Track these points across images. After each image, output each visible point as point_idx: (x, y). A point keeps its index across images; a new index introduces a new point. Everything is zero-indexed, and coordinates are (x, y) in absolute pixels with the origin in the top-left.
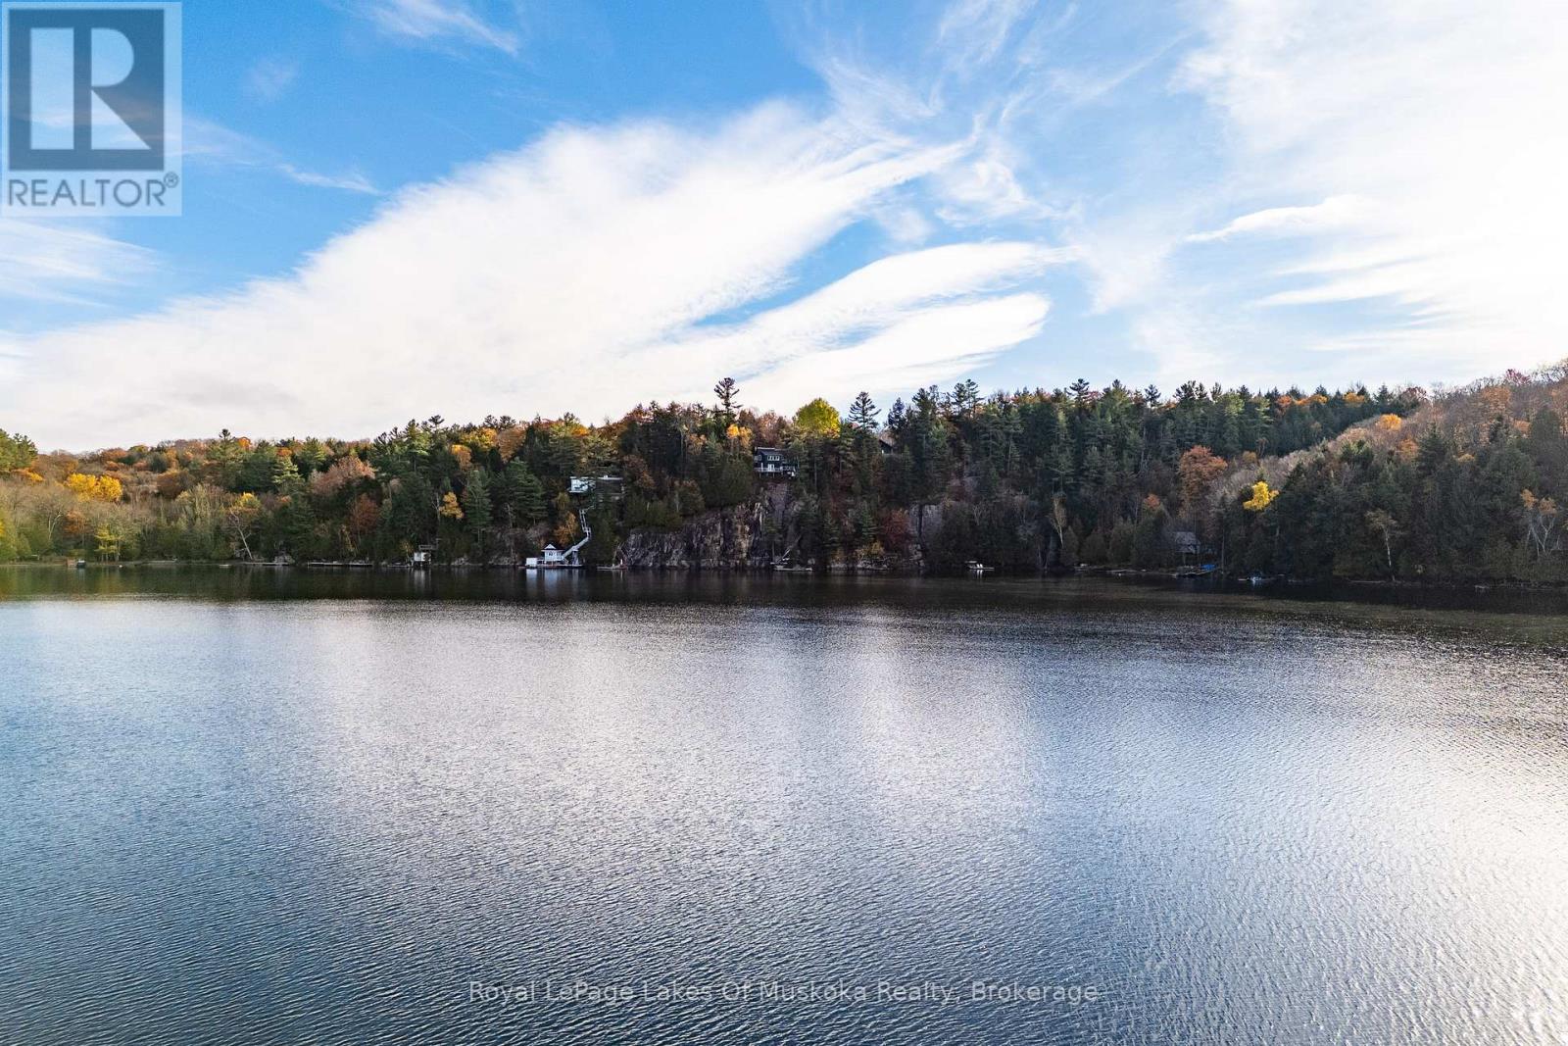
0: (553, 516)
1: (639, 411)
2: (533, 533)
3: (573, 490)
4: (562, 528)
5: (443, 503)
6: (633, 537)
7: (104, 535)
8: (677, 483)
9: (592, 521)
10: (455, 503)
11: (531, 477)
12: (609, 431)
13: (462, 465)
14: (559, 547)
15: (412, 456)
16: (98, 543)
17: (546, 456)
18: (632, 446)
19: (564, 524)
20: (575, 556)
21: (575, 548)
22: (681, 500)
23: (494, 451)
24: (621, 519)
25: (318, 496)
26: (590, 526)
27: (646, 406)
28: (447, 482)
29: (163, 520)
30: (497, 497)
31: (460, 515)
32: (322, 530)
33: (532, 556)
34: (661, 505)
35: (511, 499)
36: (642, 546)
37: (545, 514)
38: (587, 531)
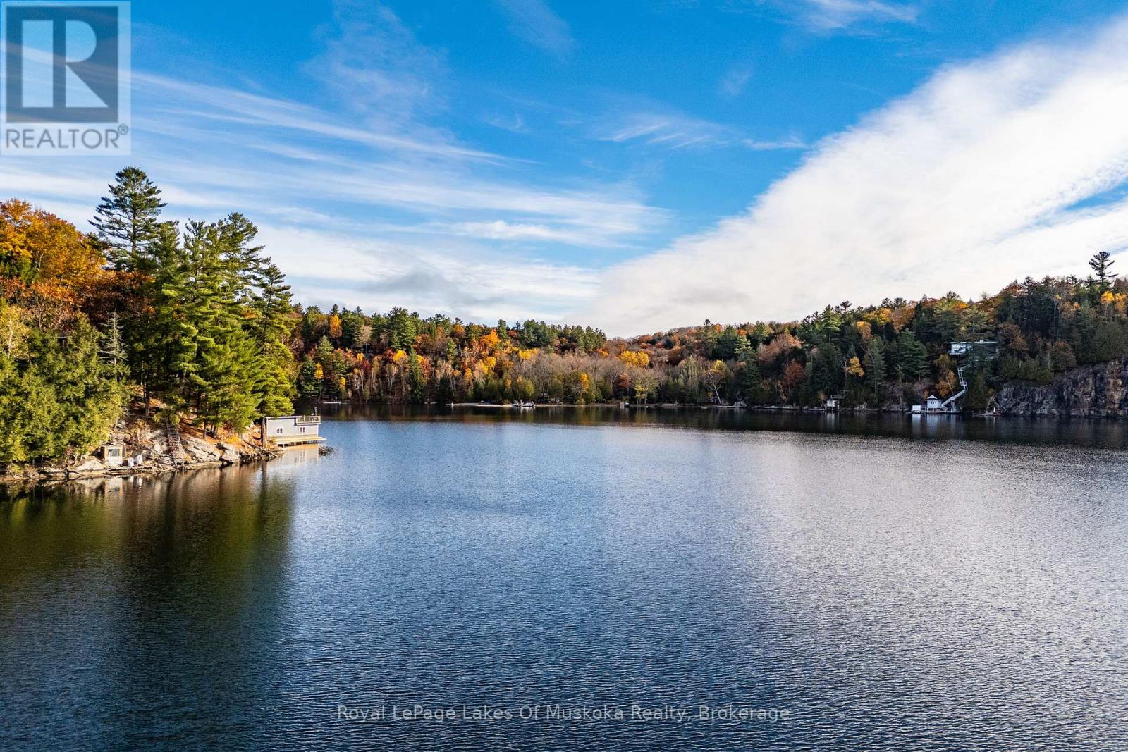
0: (935, 373)
1: (1014, 286)
2: (918, 387)
3: (953, 352)
4: (942, 383)
5: (849, 365)
6: (1005, 390)
7: (639, 388)
8: (1049, 344)
9: (969, 377)
10: (858, 365)
11: (918, 343)
12: (986, 303)
13: (864, 336)
14: (939, 397)
15: (828, 331)
16: (636, 392)
17: (930, 327)
18: (1006, 315)
19: (944, 379)
20: (953, 404)
21: (953, 398)
22: (1053, 359)
23: (889, 326)
24: (995, 375)
25: (764, 362)
26: (967, 381)
27: (1021, 281)
28: (852, 349)
29: (670, 379)
30: (891, 359)
31: (861, 373)
32: (765, 385)
33: (917, 404)
34: (1034, 363)
35: (901, 361)
36: (1014, 396)
37: (928, 372)
38: (964, 384)
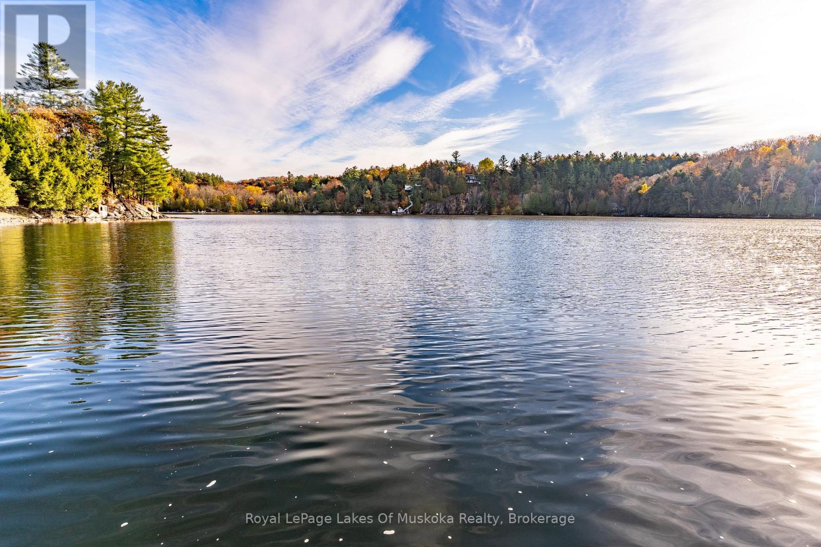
0: (400, 198)
1: (426, 163)
2: (394, 203)
3: (406, 189)
4: (403, 202)
5: (365, 193)
6: (426, 204)
7: (263, 204)
8: (441, 186)
9: (413, 199)
10: (369, 193)
11: (393, 185)
12: (418, 169)
13: (370, 181)
14: (402, 207)
15: (354, 178)
16: (261, 207)
17: (397, 178)
18: (424, 175)
19: (404, 200)
20: (408, 210)
21: (407, 208)
22: (443, 192)
23: (379, 177)
24: (422, 198)
25: (325, 191)
26: (412, 201)
27: (428, 161)
28: (366, 186)
29: (278, 200)
30: (383, 192)
31: (371, 197)
32: (328, 203)
33: (394, 211)
34: (436, 194)
35: (387, 192)
36: (430, 207)
37: (397, 197)
38: (411, 202)
